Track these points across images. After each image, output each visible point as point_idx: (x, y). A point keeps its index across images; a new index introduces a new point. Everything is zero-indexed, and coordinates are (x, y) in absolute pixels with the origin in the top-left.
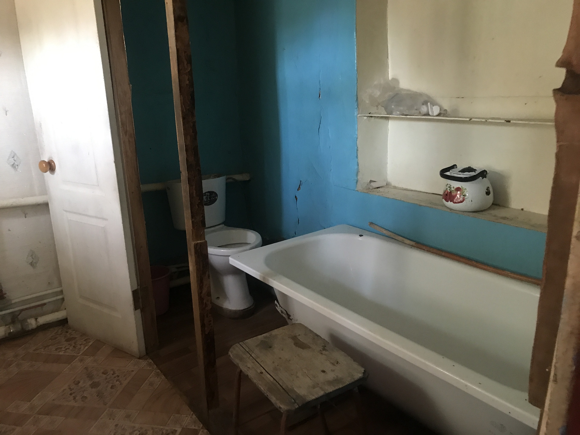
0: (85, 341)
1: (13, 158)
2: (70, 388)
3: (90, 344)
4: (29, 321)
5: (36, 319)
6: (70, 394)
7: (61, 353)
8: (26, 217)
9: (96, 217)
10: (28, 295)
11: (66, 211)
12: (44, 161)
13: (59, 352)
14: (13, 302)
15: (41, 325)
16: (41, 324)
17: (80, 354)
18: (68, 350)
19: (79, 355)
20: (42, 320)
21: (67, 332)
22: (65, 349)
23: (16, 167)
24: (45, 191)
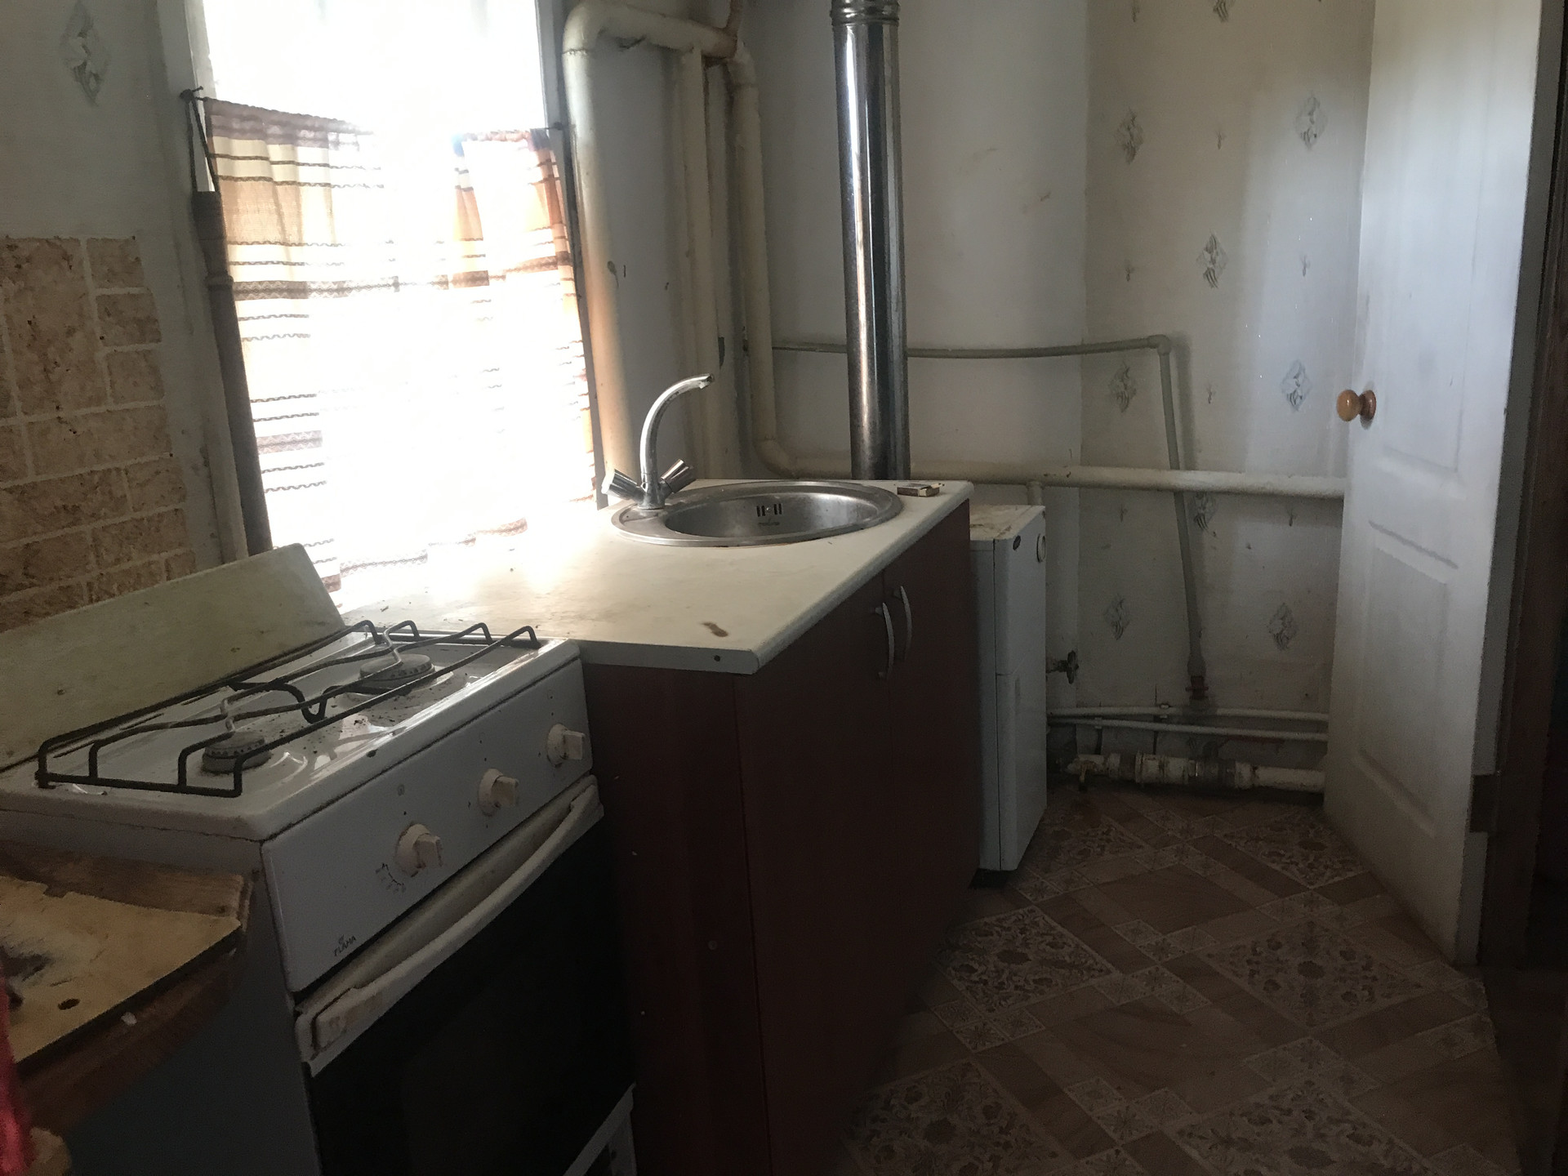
0: (1341, 862)
1: (1295, 377)
2: (1254, 950)
3: (1351, 874)
4: (1238, 765)
5: (1255, 768)
6: (1247, 961)
7: (1275, 867)
8: (1291, 525)
9: (1433, 554)
10: (1253, 708)
11: (1375, 526)
12: (1351, 393)
13: (1273, 862)
14: (1220, 712)
15: (1261, 787)
16: (1262, 784)
17: (1316, 886)
18: (1293, 866)
19: (1311, 887)
20: (1269, 776)
21: (1312, 827)
22: (1288, 861)
23: (1298, 401)
24: (1343, 468)
